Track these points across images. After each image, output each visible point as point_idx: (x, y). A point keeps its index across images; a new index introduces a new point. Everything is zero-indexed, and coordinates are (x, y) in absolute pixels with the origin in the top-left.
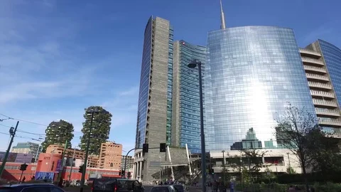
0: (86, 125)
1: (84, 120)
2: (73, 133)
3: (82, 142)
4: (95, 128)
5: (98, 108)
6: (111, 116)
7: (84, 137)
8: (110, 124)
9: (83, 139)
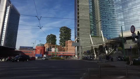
0: (61, 35)
1: (60, 33)
2: (56, 39)
3: (60, 42)
4: (65, 36)
5: (65, 27)
6: (71, 30)
7: (61, 40)
8: (71, 33)
9: (61, 41)
